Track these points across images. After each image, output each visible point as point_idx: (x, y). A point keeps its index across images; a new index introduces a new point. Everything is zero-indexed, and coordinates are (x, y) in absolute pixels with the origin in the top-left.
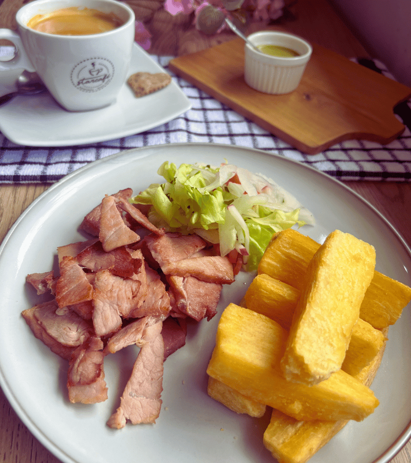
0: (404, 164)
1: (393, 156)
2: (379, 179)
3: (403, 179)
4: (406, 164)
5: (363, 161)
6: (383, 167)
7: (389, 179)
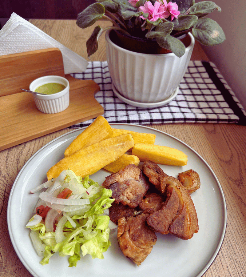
0: (217, 115)
1: (213, 111)
2: (205, 122)
3: (216, 122)
4: (219, 115)
5: (198, 113)
6: (207, 116)
7: (209, 122)
